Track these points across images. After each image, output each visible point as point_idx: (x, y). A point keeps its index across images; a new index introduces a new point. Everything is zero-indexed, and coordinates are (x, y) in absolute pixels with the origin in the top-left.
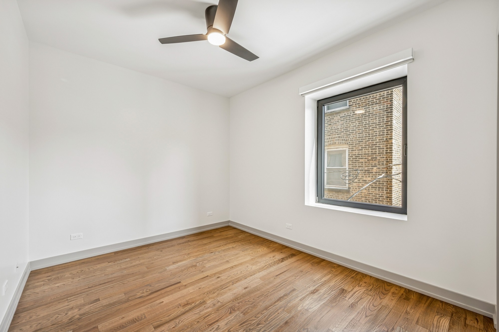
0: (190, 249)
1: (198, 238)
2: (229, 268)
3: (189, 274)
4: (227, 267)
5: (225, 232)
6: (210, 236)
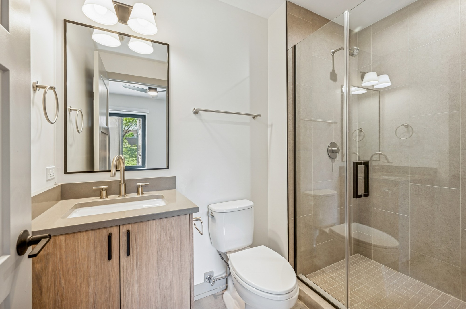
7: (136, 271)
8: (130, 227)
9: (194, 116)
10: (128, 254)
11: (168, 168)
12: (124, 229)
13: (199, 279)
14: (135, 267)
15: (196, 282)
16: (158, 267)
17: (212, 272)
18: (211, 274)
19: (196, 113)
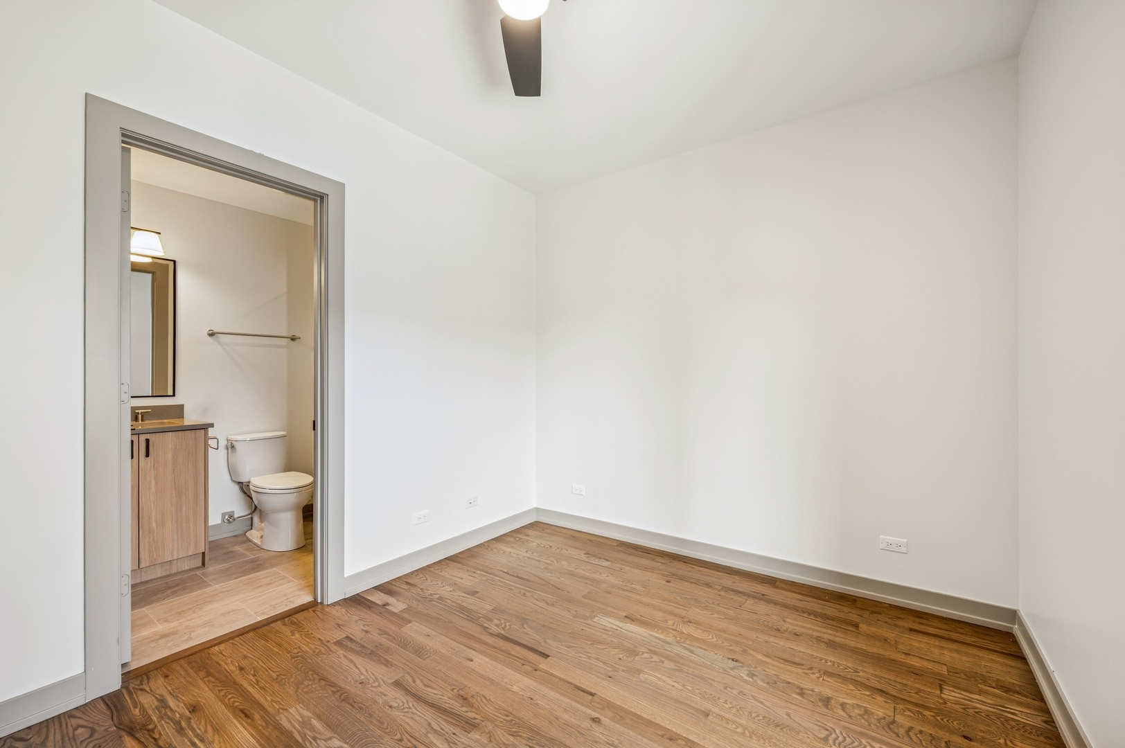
0: (715, 615)
1: (801, 605)
2: (661, 727)
3: (589, 657)
4: (658, 721)
5: (925, 639)
6: (845, 622)
7: (153, 471)
8: (148, 436)
9: (209, 339)
10: (147, 455)
11: (174, 395)
12: (143, 438)
13: (215, 519)
14: (152, 468)
15: (211, 522)
16: (174, 470)
17: (233, 512)
18: (232, 514)
19: (212, 334)
